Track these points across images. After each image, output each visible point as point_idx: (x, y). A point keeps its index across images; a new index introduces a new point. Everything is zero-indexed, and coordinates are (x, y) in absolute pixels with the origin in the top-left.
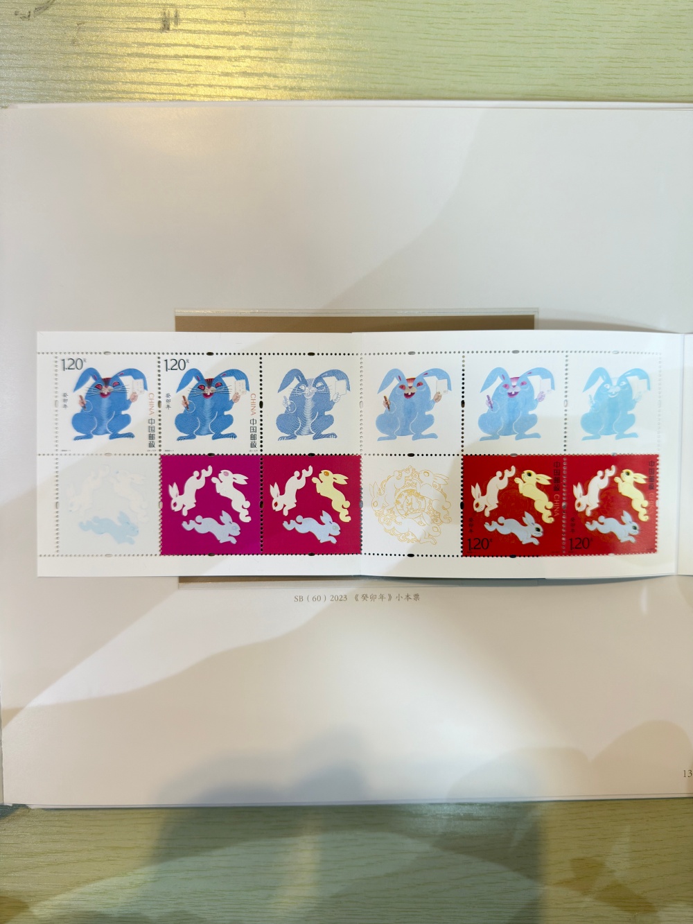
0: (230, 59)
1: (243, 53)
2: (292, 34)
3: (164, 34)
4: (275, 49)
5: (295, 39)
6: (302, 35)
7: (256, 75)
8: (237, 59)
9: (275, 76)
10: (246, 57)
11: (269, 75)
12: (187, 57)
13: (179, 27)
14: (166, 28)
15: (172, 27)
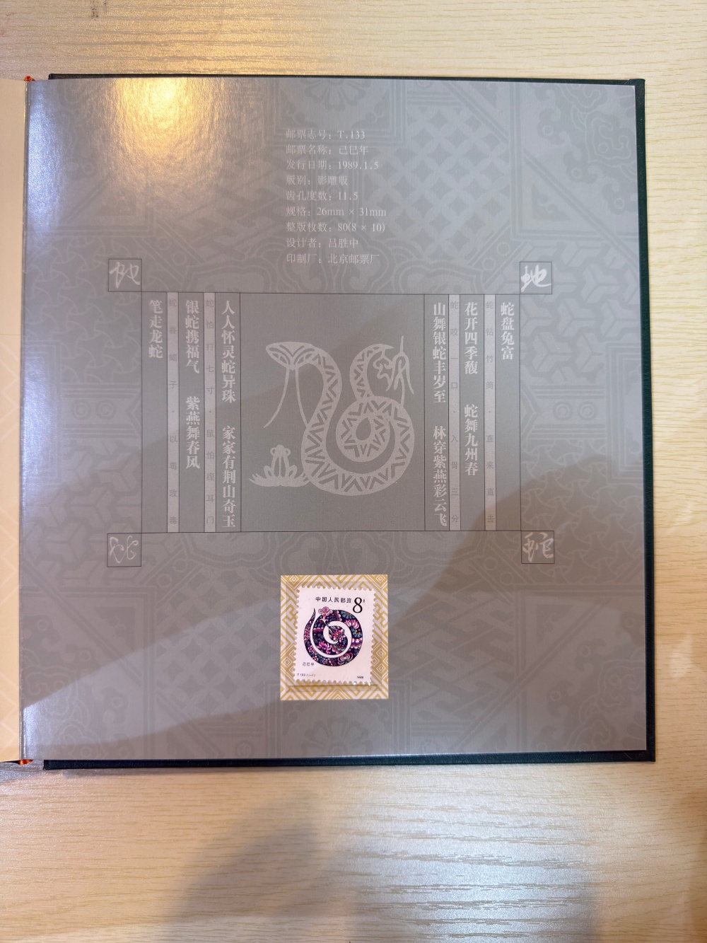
0: (158, 44)
1: (173, 38)
2: (221, 17)
3: (93, 22)
4: (205, 33)
5: (225, 21)
6: (232, 18)
7: (186, 58)
8: (166, 44)
9: (204, 59)
10: (177, 41)
11: (200, 58)
12: (116, 43)
13: (108, 14)
14: (95, 15)
15: (101, 14)
